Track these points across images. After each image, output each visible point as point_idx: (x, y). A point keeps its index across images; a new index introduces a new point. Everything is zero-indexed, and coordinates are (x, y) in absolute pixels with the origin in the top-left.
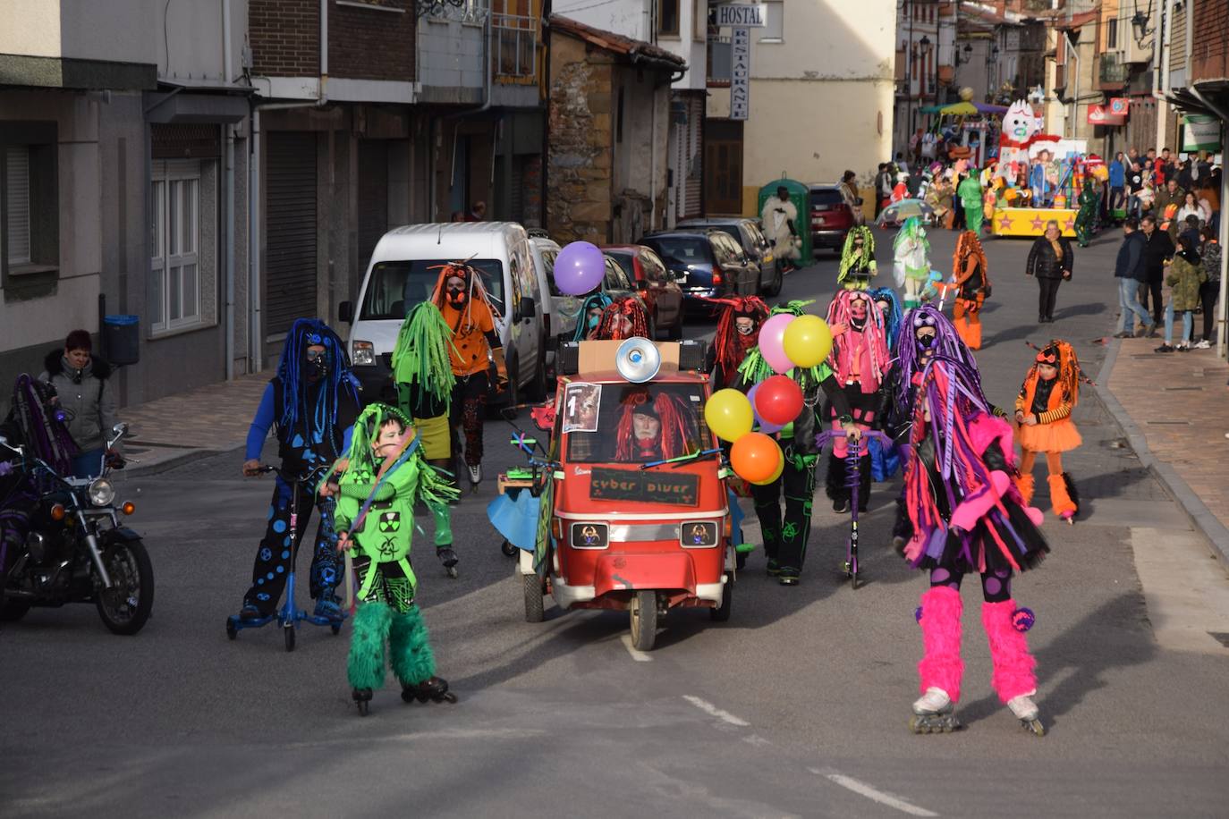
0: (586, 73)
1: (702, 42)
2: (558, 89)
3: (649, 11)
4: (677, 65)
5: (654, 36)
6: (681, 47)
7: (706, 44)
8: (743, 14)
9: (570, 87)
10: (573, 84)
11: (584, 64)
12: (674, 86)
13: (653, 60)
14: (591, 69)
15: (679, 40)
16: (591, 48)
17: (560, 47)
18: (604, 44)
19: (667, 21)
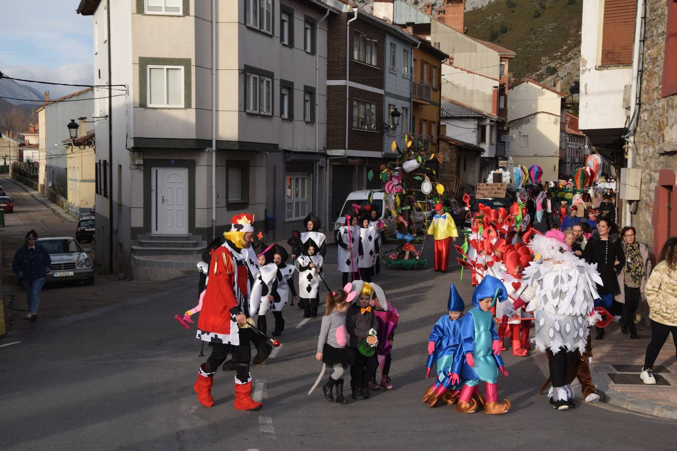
0: (449, 151)
1: (493, 145)
3: (477, 136)
4: (483, 150)
5: (479, 143)
6: (486, 146)
7: (495, 146)
8: (509, 138)
11: (449, 149)
12: (482, 156)
14: (451, 150)
15: (486, 144)
16: (451, 144)
17: (442, 144)
18: (454, 143)
19: (482, 139)
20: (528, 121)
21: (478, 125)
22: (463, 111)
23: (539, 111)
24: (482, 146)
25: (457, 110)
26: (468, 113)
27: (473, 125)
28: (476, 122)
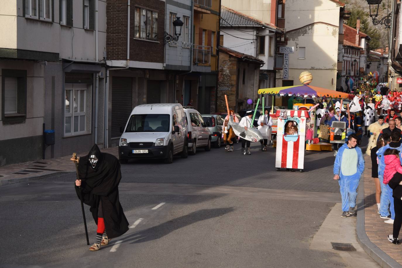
0: (229, 64)
1: (272, 57)
2: (221, 68)
3: (256, 47)
4: (262, 63)
5: (257, 55)
6: (265, 58)
7: (273, 57)
8: (287, 49)
9: (225, 68)
10: (225, 67)
11: (229, 61)
12: (261, 68)
13: (251, 60)
14: (231, 62)
15: (265, 56)
16: (231, 56)
17: (222, 56)
18: (234, 55)
19: (261, 50)
20: (305, 32)
21: (257, 36)
22: (241, 20)
23: (315, 21)
24: (261, 58)
25: (235, 19)
26: (246, 23)
27: (251, 35)
28: (255, 33)
